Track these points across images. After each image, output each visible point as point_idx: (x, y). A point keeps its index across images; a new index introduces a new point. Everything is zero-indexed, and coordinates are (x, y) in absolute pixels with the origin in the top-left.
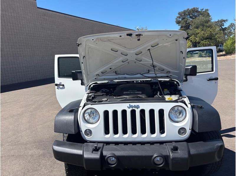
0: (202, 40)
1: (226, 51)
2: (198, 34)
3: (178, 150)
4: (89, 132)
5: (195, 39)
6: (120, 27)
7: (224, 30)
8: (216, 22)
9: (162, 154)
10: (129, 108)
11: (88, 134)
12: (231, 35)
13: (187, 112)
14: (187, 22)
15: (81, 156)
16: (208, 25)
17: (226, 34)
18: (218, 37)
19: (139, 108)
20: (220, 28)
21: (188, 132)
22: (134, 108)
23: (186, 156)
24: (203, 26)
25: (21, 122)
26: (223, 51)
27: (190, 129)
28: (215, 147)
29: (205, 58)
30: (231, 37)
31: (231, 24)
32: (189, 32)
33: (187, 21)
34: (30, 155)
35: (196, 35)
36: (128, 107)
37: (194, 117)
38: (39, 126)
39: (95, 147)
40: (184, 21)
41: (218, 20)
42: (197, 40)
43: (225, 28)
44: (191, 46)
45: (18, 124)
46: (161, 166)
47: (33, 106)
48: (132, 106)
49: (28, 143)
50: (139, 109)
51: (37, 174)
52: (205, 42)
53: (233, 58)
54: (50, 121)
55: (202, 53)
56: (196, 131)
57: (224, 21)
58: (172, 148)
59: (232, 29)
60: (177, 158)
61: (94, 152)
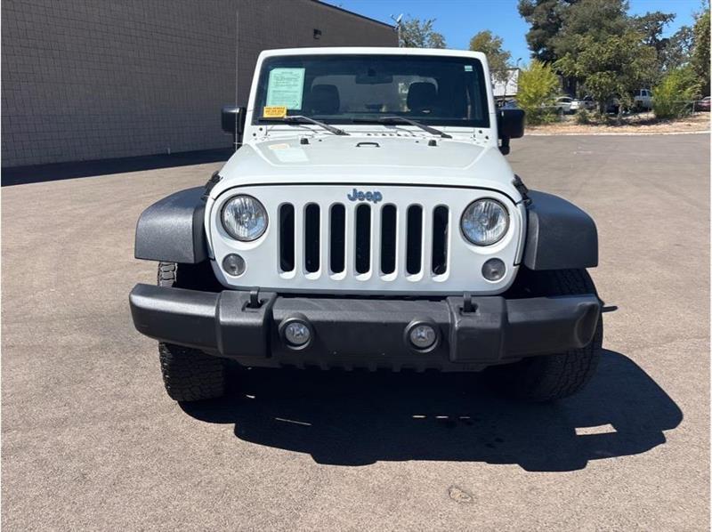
0: (593, 73)
1: (657, 111)
2: (581, 51)
3: (478, 311)
4: (235, 263)
5: (571, 66)
6: (343, 10)
7: (661, 45)
8: (640, 19)
9: (433, 321)
10: (353, 199)
11: (233, 268)
12: (679, 63)
13: (511, 217)
14: (552, 11)
15: (212, 321)
16: (612, 24)
17: (665, 59)
18: (637, 63)
19: (380, 199)
20: (651, 38)
21: (510, 272)
22: (366, 201)
23: (497, 324)
24: (600, 26)
25: (31, 268)
26: (650, 110)
27: (514, 265)
28: (576, 310)
29: (595, 128)
30: (679, 68)
31: (683, 28)
32: (557, 44)
33: (555, 8)
34: (64, 347)
35: (575, 52)
36: (349, 196)
37: (530, 230)
38: (89, 279)
39: (252, 296)
40: (546, 9)
41: (648, 13)
42: (575, 71)
43: (664, 40)
44: (560, 89)
45: (23, 271)
46: (429, 350)
47: (68, 230)
48: (360, 193)
49: (55, 317)
50: (380, 204)
51: (85, 389)
52: (600, 77)
53: (676, 131)
54: (122, 267)
55: (587, 111)
56: (530, 267)
57: (664, 18)
58: (462, 307)
59: (683, 45)
60: (473, 328)
61: (247, 309)
